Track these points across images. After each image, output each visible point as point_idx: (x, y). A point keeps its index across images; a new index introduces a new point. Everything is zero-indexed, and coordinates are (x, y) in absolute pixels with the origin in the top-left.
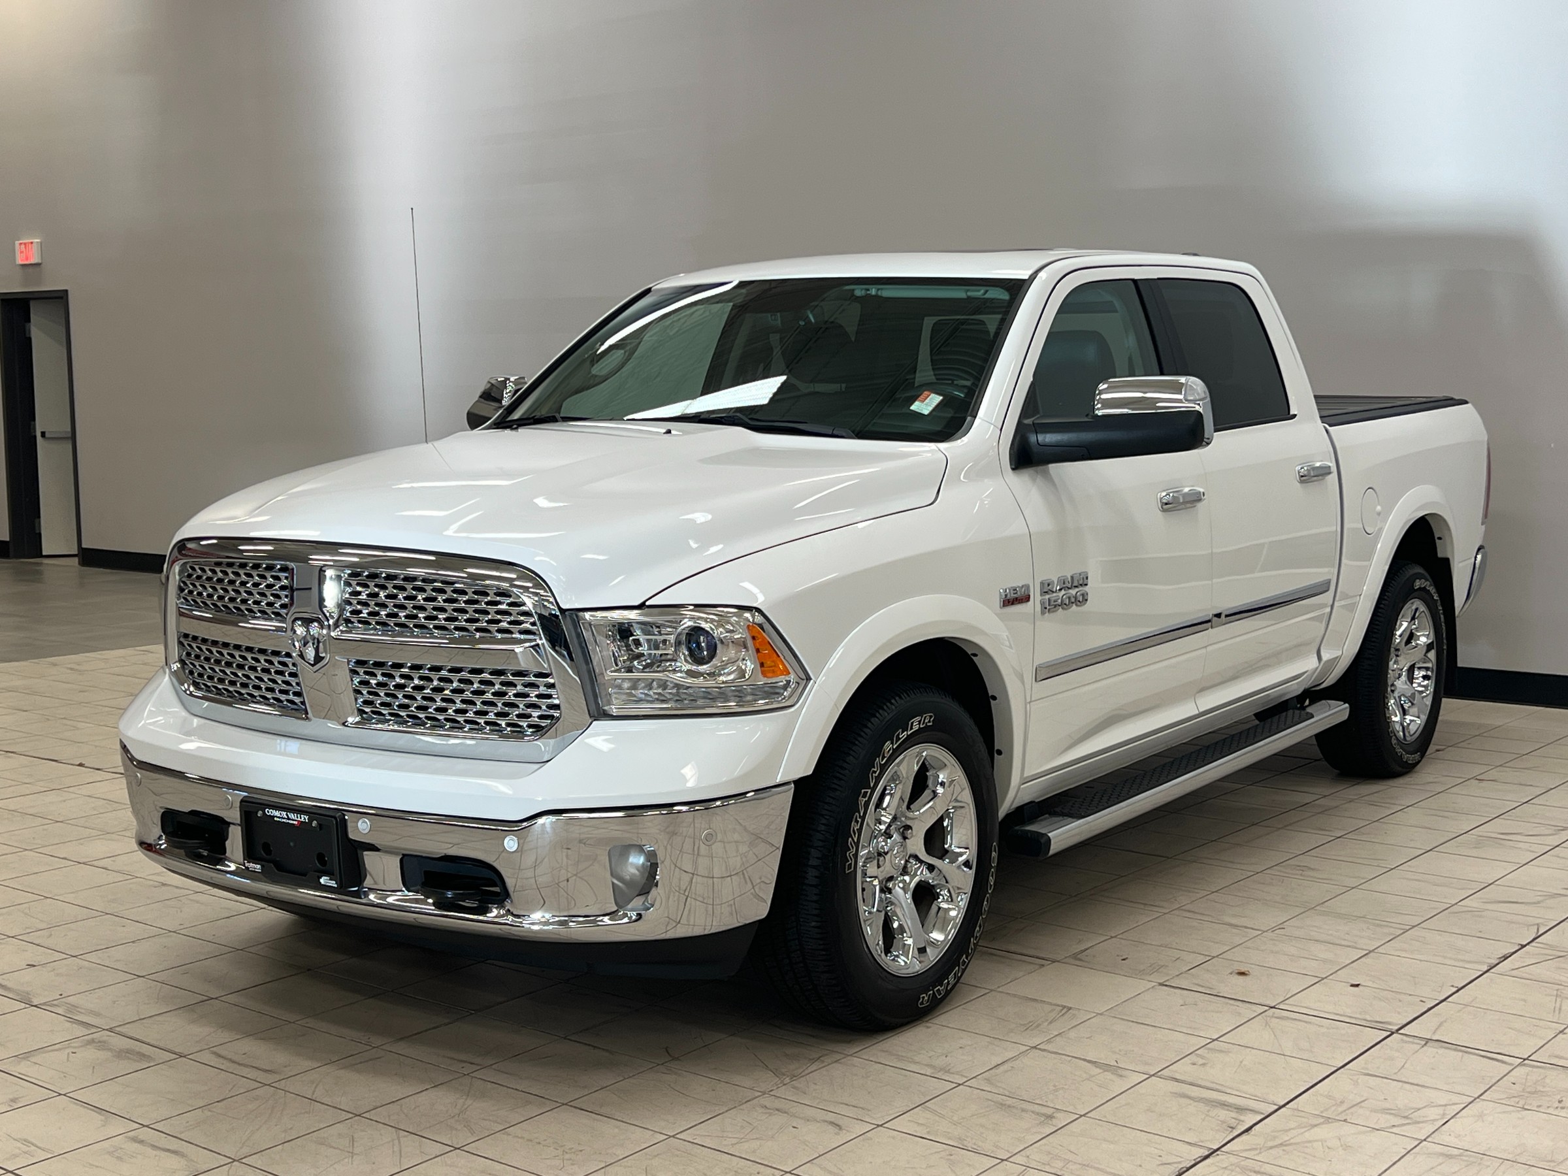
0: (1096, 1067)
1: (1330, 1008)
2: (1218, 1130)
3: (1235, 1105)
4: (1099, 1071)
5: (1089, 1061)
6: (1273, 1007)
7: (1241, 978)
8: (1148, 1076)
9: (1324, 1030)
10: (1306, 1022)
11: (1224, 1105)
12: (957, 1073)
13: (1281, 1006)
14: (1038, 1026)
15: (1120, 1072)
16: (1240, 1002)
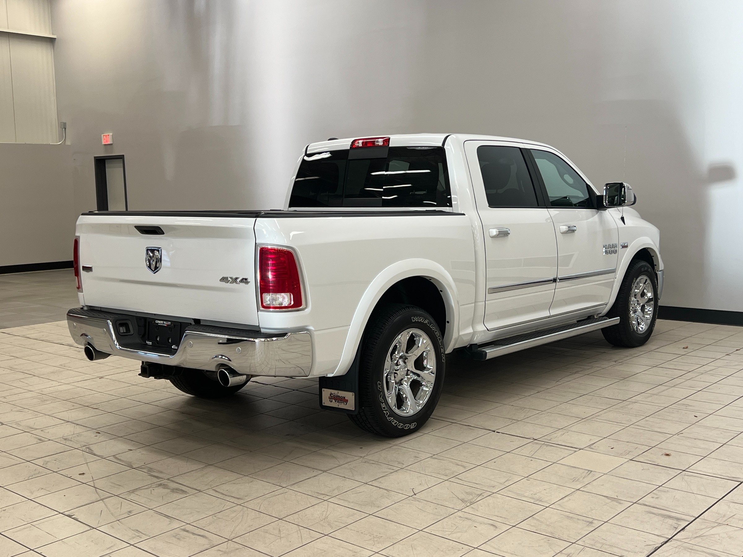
0: (608, 499)
1: (711, 471)
2: (670, 529)
3: (675, 517)
4: (610, 501)
5: (604, 496)
6: (684, 471)
7: (667, 457)
8: (633, 503)
9: (710, 481)
10: (701, 478)
11: (670, 517)
12: (546, 502)
13: (688, 470)
14: (578, 480)
15: (619, 501)
16: (669, 468)
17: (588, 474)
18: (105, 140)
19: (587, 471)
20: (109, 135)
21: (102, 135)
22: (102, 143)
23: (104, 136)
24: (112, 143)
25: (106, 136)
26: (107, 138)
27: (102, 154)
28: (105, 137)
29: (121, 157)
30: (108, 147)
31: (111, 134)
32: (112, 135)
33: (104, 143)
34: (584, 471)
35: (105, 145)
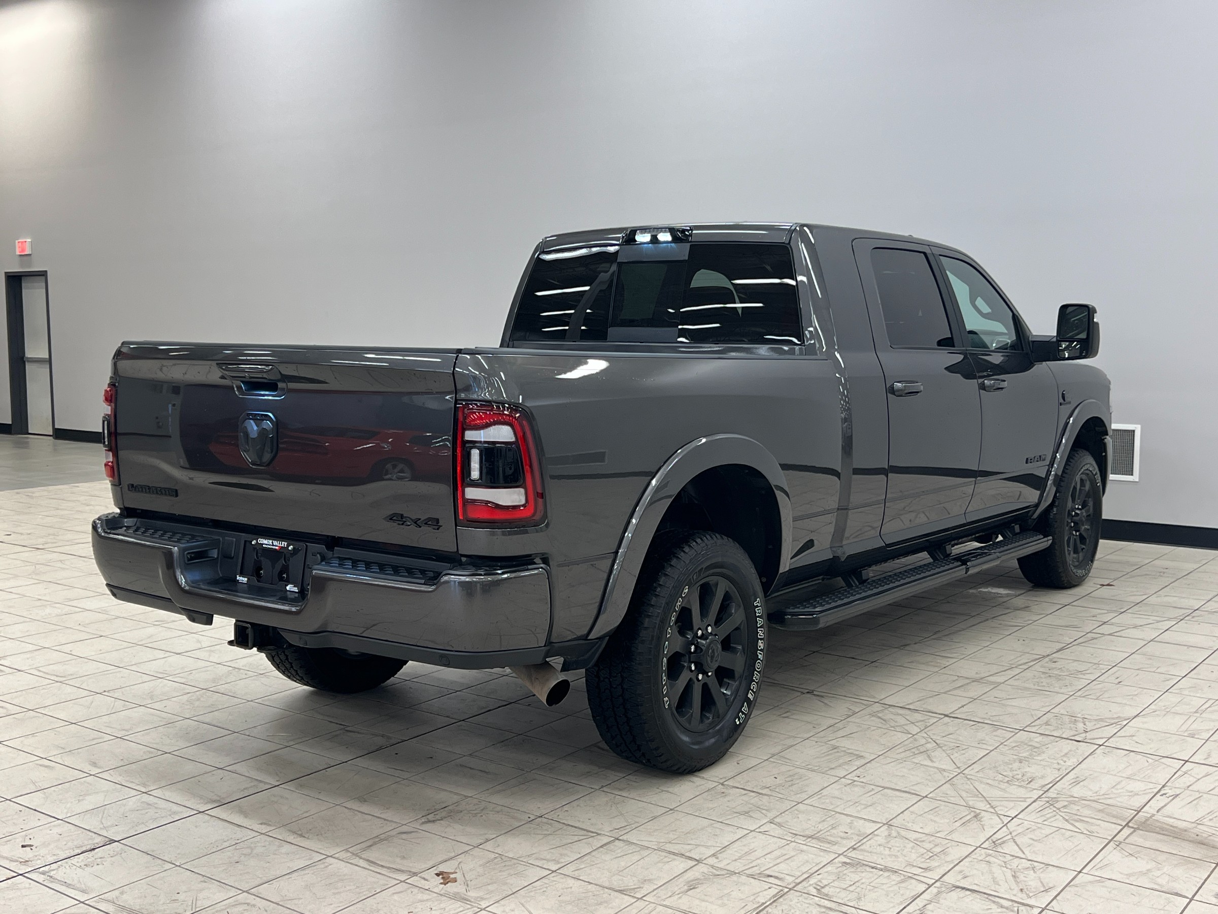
18: (20, 249)
20: (26, 242)
21: (17, 241)
22: (15, 252)
23: (19, 242)
24: (30, 253)
25: (22, 242)
26: (25, 243)
27: (16, 268)
28: (20, 244)
29: (43, 274)
30: (25, 258)
31: (30, 240)
32: (31, 242)
33: (20, 252)
35: (20, 255)
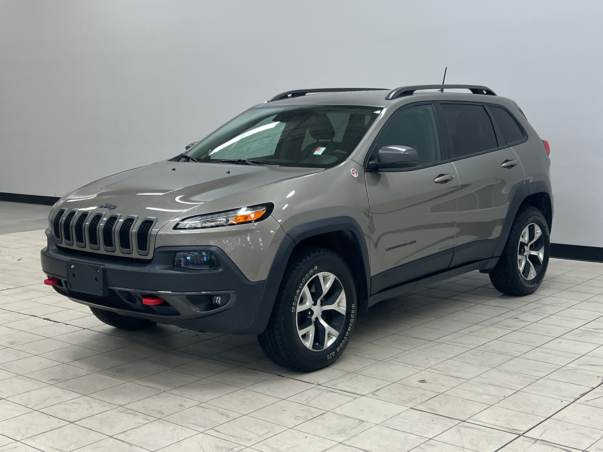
6: (464, 421)
13: (468, 421)
16: (450, 419)
17: (358, 425)
19: (359, 421)
34: (356, 421)
